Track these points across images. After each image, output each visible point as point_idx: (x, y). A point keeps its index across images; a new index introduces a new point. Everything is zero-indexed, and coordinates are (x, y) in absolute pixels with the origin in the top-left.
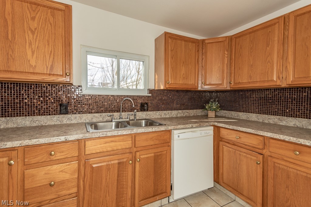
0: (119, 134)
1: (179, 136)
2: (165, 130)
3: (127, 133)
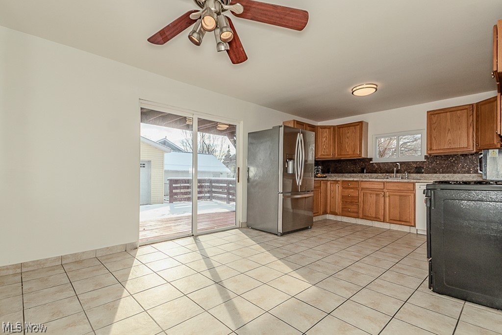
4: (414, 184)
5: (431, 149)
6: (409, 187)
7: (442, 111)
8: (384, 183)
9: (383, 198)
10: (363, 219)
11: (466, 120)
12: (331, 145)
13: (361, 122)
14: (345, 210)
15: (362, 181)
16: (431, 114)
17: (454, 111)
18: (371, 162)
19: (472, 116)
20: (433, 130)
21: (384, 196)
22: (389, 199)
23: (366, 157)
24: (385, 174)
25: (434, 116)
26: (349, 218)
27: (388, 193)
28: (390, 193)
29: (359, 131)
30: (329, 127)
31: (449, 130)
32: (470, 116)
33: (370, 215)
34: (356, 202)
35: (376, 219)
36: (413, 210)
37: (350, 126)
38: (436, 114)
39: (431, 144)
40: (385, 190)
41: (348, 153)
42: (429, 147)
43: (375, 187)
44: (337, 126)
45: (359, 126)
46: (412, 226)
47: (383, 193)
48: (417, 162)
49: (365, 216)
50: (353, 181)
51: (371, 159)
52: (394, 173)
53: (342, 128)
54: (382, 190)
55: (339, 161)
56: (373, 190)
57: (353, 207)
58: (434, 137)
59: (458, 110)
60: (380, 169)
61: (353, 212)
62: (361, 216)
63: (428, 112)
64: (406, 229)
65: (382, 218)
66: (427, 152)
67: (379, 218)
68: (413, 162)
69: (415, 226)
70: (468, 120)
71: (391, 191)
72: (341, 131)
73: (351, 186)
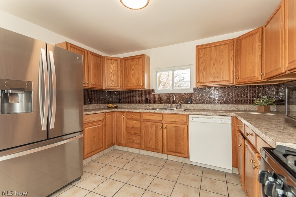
0: (155, 112)
1: (192, 119)
2: (182, 113)
3: (159, 112)
4: (187, 116)
5: (199, 82)
6: (183, 119)
7: (208, 46)
8: (162, 114)
9: (161, 129)
10: (145, 150)
11: (228, 54)
12: (118, 77)
13: (143, 56)
14: (130, 141)
15: (144, 113)
16: (200, 49)
17: (218, 46)
18: (153, 93)
19: (232, 50)
20: (201, 64)
21: (162, 127)
22: (167, 131)
23: (148, 89)
24: (163, 104)
25: (202, 51)
26: (133, 149)
27: (165, 124)
28: (168, 125)
29: (141, 64)
30: (116, 59)
31: (214, 64)
32: (231, 50)
33: (150, 147)
34: (139, 134)
35: (156, 150)
36: (187, 142)
37: (134, 59)
38: (203, 48)
39: (199, 78)
40: (163, 122)
41: (133, 85)
42: (198, 80)
43: (155, 119)
44: (124, 58)
45: (141, 59)
46: (186, 158)
47: (161, 125)
48: (188, 93)
49: (147, 147)
50: (136, 112)
51: (153, 91)
52: (170, 103)
53: (128, 60)
54: (161, 122)
55: (128, 92)
56: (153, 121)
57: (136, 138)
58: (202, 71)
59: (221, 45)
60: (160, 100)
61: (136, 143)
62: (143, 147)
63: (197, 47)
64: (181, 160)
65: (161, 149)
66: (196, 84)
67: (158, 149)
68: (184, 93)
69: (188, 157)
70: (229, 54)
71: (168, 122)
72: (127, 63)
73: (135, 117)
